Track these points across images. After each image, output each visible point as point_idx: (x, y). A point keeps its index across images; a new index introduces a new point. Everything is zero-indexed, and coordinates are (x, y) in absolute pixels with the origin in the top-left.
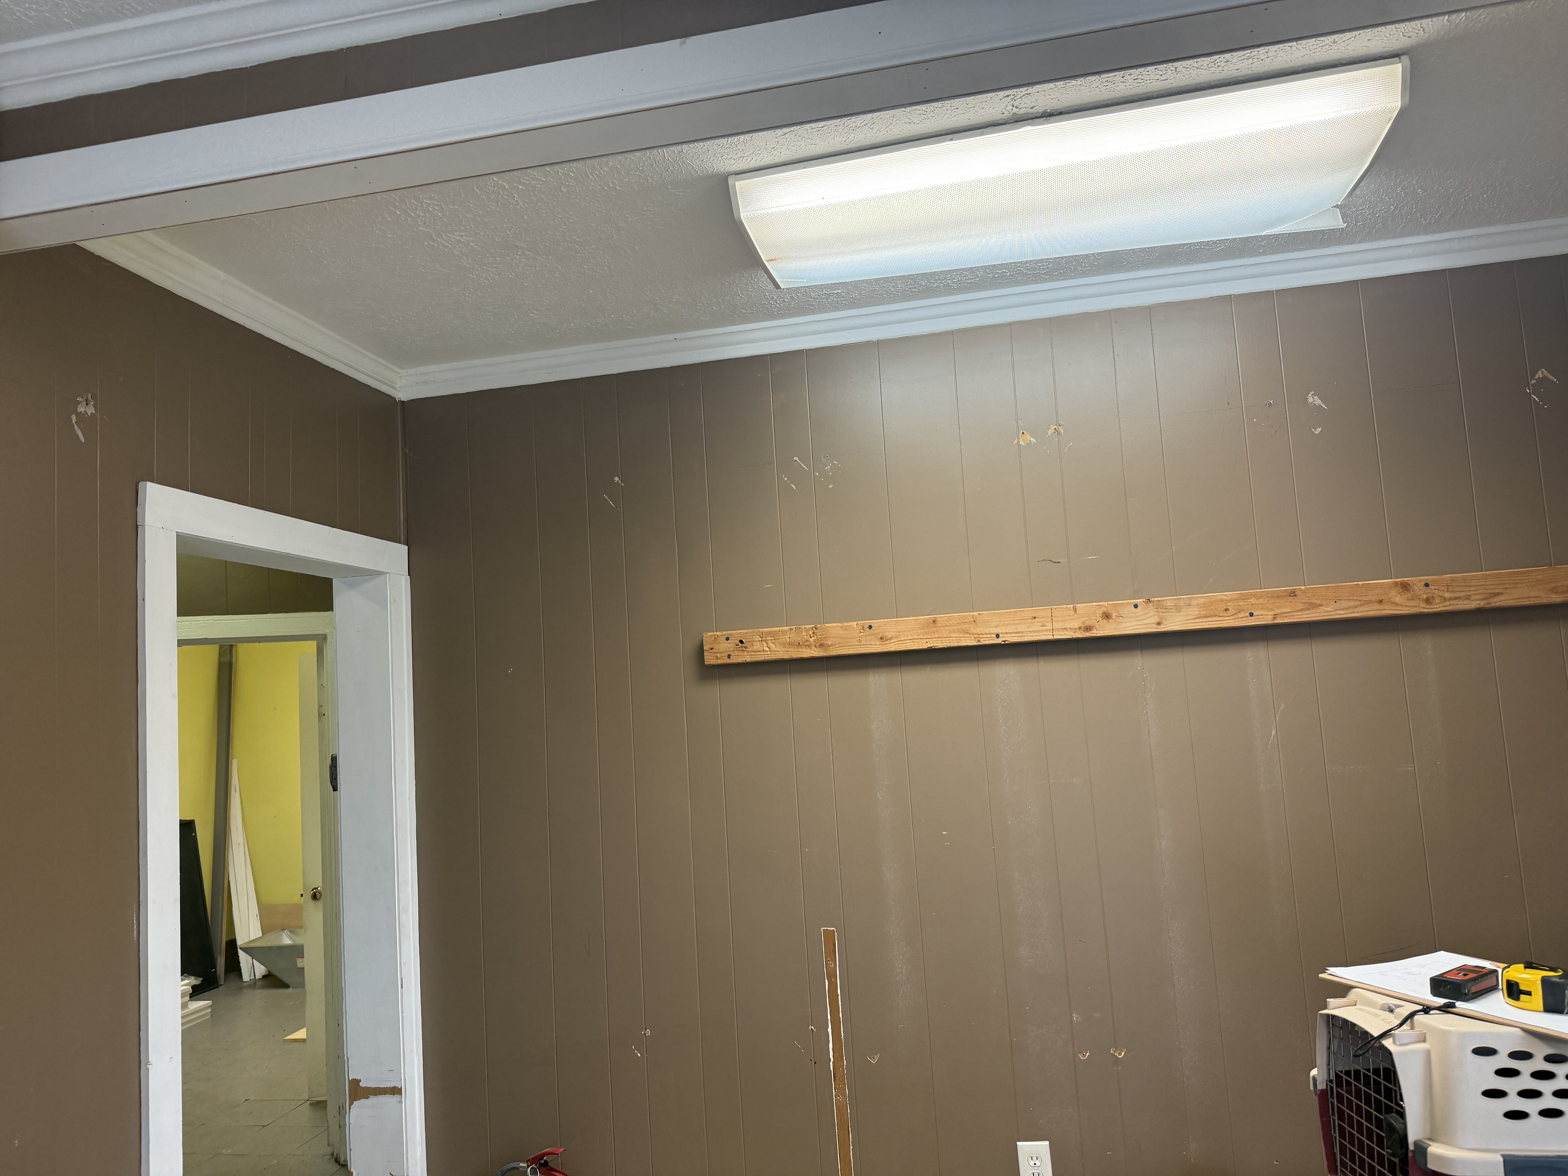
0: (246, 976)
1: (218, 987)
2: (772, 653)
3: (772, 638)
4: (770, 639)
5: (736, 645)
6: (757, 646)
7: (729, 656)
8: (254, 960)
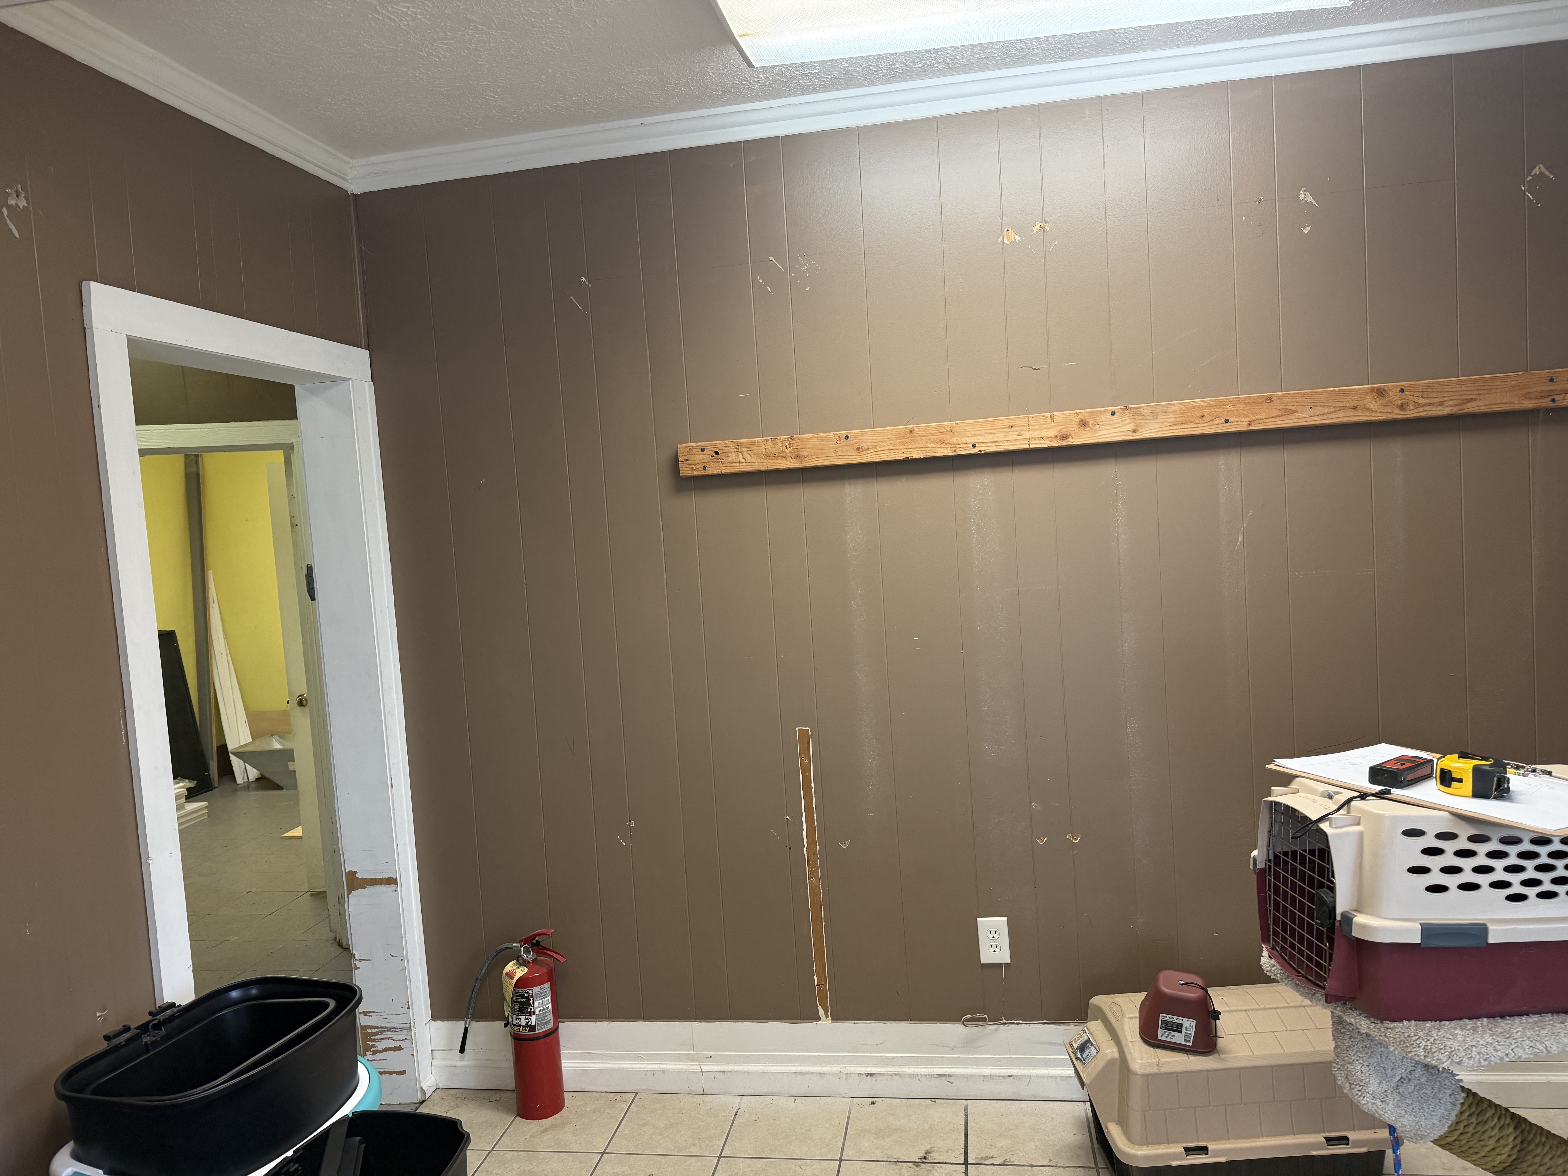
0: (240, 780)
1: (212, 790)
2: (748, 464)
3: (748, 449)
4: (746, 450)
5: (712, 456)
6: (733, 457)
7: (704, 468)
8: (246, 764)
